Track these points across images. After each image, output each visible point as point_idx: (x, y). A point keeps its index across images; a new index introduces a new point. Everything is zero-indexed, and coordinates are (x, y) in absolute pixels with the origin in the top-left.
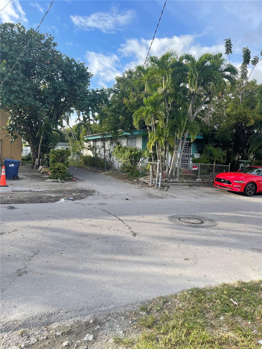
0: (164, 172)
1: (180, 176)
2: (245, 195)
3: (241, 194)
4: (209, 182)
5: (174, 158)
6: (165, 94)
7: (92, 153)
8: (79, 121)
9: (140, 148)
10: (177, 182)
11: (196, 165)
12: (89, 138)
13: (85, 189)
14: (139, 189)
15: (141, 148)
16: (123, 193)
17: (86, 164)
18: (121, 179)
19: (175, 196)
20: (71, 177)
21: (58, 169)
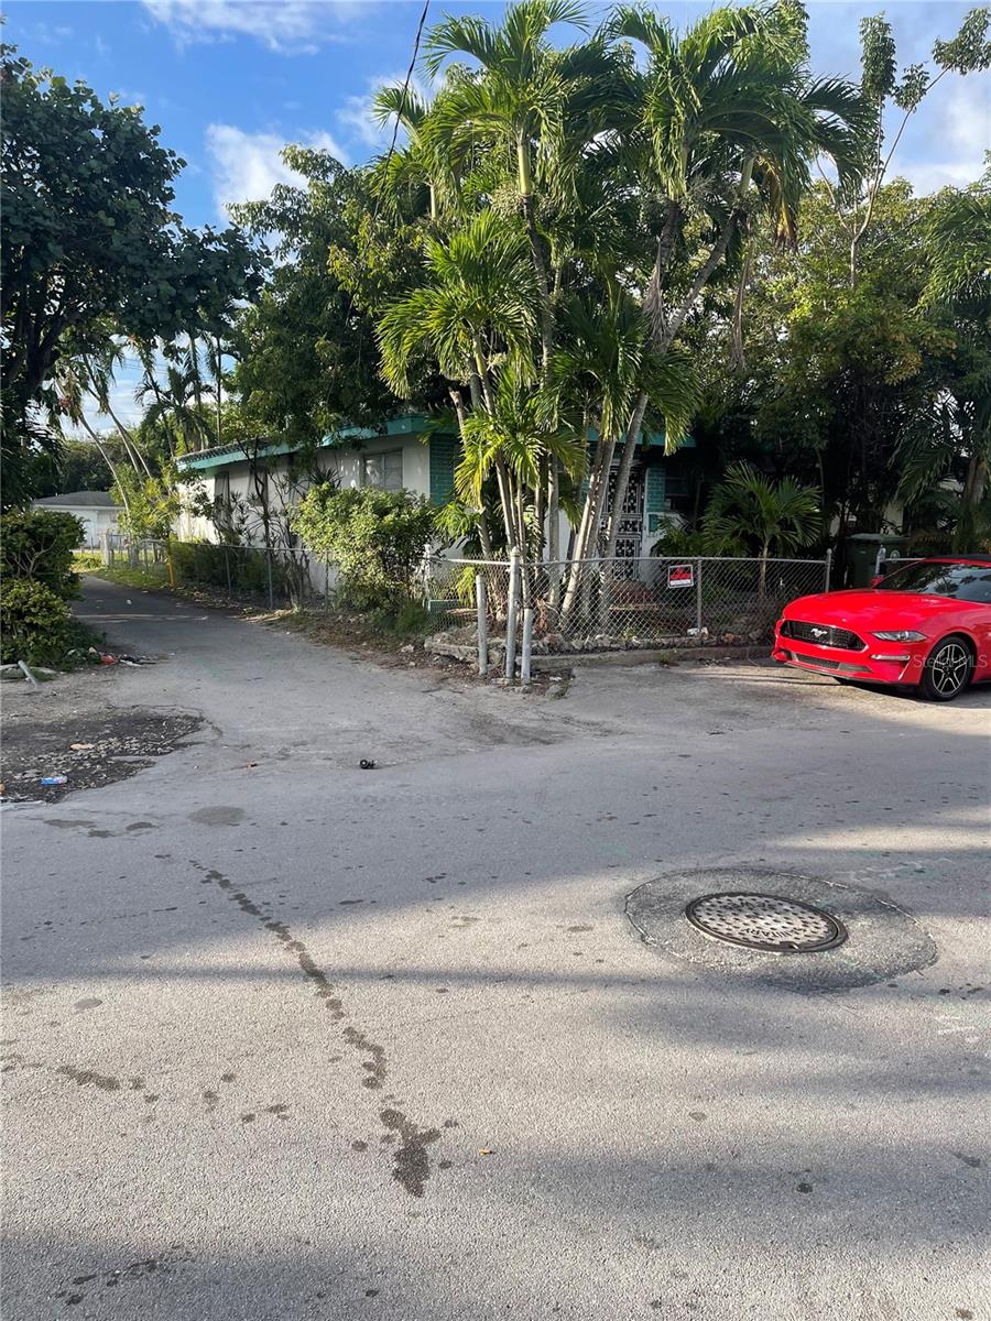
0: (540, 604)
1: (615, 616)
2: (927, 695)
3: (911, 691)
4: (742, 641)
5: (586, 533)
6: (530, 217)
7: (213, 528)
8: (152, 393)
9: (422, 497)
10: (604, 649)
11: (687, 562)
12: (198, 465)
13: (151, 711)
14: (428, 697)
15: (428, 497)
16: (345, 723)
17: (192, 578)
18: (341, 644)
19: (606, 726)
20: (92, 650)
21: (19, 614)
